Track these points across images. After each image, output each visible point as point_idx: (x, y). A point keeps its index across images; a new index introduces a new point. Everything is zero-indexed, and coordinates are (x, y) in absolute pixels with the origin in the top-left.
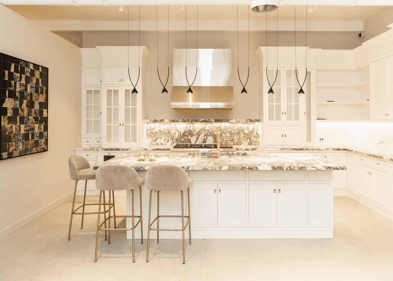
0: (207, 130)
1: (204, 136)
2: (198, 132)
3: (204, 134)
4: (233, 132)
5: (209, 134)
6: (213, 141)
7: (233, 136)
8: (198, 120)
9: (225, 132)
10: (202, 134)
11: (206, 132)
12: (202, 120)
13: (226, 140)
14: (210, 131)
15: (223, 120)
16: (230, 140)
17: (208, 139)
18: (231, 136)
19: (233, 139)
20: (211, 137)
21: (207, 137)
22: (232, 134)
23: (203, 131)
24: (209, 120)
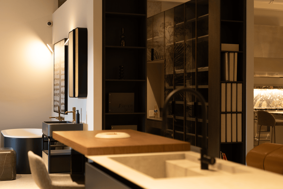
0: (262, 96)
1: (260, 101)
2: (255, 98)
3: (260, 99)
4: (281, 97)
5: (263, 99)
6: (266, 105)
7: (281, 101)
8: (261, 87)
9: (275, 97)
10: (258, 99)
11: (261, 98)
12: (264, 87)
13: (276, 104)
14: (264, 97)
15: (279, 87)
16: (279, 104)
17: (262, 104)
18: (280, 101)
19: (281, 104)
20: (265, 102)
21: (262, 102)
22: (280, 99)
23: (259, 97)
24: (269, 87)
